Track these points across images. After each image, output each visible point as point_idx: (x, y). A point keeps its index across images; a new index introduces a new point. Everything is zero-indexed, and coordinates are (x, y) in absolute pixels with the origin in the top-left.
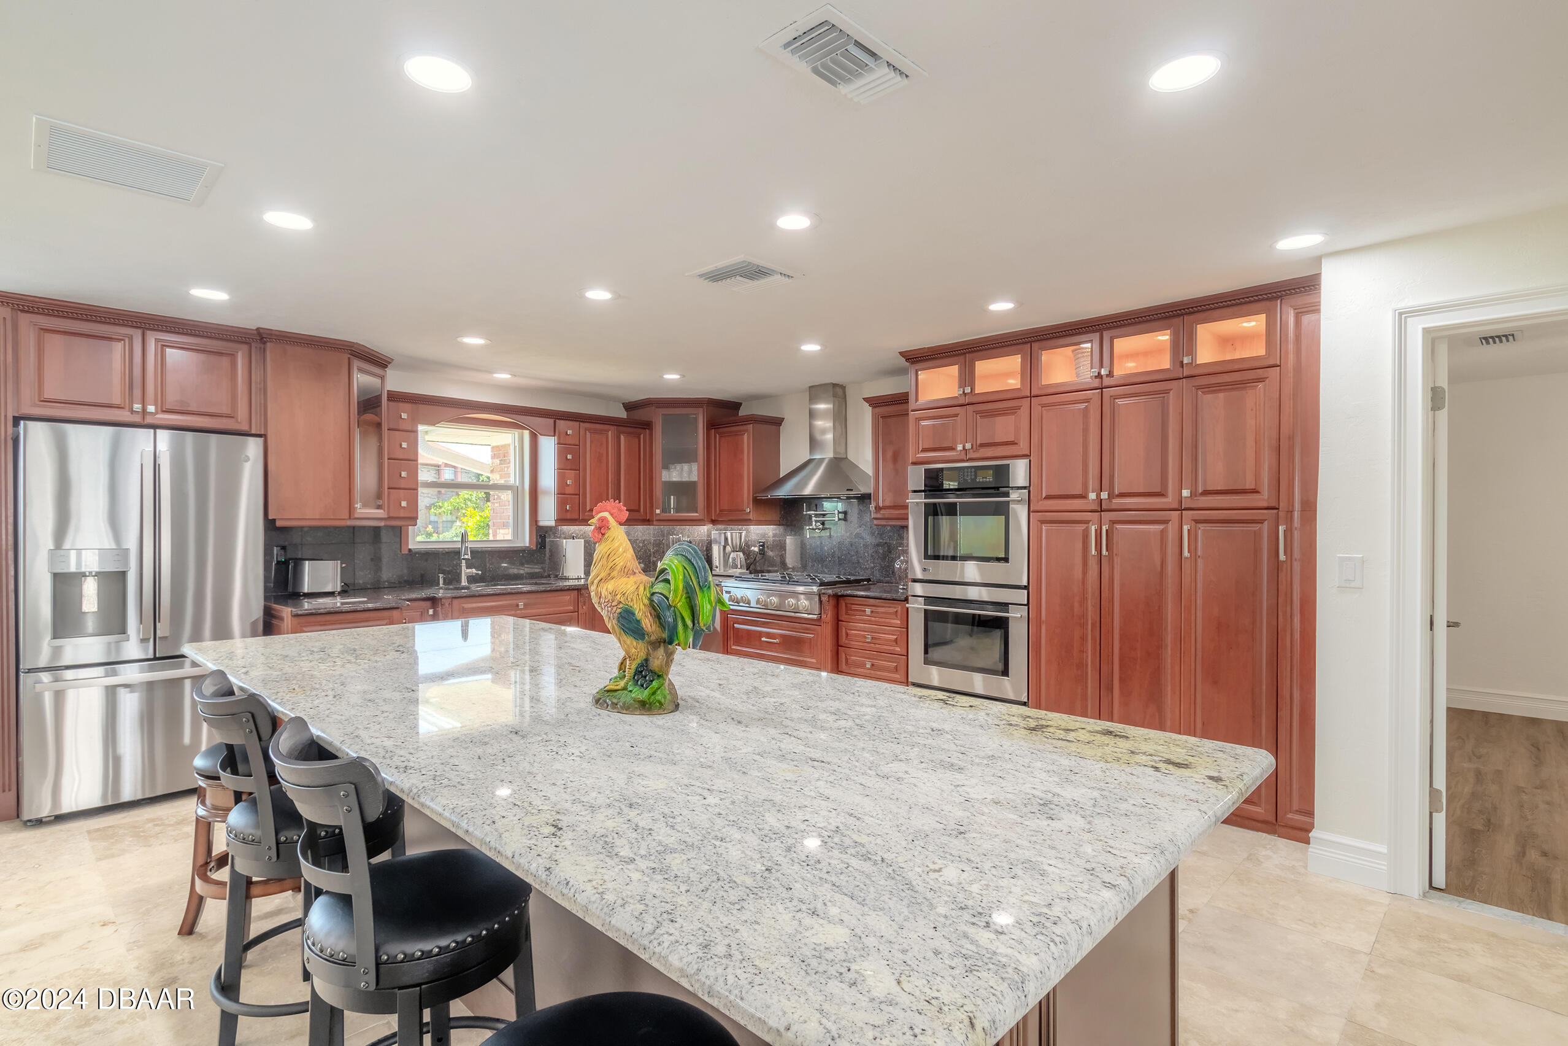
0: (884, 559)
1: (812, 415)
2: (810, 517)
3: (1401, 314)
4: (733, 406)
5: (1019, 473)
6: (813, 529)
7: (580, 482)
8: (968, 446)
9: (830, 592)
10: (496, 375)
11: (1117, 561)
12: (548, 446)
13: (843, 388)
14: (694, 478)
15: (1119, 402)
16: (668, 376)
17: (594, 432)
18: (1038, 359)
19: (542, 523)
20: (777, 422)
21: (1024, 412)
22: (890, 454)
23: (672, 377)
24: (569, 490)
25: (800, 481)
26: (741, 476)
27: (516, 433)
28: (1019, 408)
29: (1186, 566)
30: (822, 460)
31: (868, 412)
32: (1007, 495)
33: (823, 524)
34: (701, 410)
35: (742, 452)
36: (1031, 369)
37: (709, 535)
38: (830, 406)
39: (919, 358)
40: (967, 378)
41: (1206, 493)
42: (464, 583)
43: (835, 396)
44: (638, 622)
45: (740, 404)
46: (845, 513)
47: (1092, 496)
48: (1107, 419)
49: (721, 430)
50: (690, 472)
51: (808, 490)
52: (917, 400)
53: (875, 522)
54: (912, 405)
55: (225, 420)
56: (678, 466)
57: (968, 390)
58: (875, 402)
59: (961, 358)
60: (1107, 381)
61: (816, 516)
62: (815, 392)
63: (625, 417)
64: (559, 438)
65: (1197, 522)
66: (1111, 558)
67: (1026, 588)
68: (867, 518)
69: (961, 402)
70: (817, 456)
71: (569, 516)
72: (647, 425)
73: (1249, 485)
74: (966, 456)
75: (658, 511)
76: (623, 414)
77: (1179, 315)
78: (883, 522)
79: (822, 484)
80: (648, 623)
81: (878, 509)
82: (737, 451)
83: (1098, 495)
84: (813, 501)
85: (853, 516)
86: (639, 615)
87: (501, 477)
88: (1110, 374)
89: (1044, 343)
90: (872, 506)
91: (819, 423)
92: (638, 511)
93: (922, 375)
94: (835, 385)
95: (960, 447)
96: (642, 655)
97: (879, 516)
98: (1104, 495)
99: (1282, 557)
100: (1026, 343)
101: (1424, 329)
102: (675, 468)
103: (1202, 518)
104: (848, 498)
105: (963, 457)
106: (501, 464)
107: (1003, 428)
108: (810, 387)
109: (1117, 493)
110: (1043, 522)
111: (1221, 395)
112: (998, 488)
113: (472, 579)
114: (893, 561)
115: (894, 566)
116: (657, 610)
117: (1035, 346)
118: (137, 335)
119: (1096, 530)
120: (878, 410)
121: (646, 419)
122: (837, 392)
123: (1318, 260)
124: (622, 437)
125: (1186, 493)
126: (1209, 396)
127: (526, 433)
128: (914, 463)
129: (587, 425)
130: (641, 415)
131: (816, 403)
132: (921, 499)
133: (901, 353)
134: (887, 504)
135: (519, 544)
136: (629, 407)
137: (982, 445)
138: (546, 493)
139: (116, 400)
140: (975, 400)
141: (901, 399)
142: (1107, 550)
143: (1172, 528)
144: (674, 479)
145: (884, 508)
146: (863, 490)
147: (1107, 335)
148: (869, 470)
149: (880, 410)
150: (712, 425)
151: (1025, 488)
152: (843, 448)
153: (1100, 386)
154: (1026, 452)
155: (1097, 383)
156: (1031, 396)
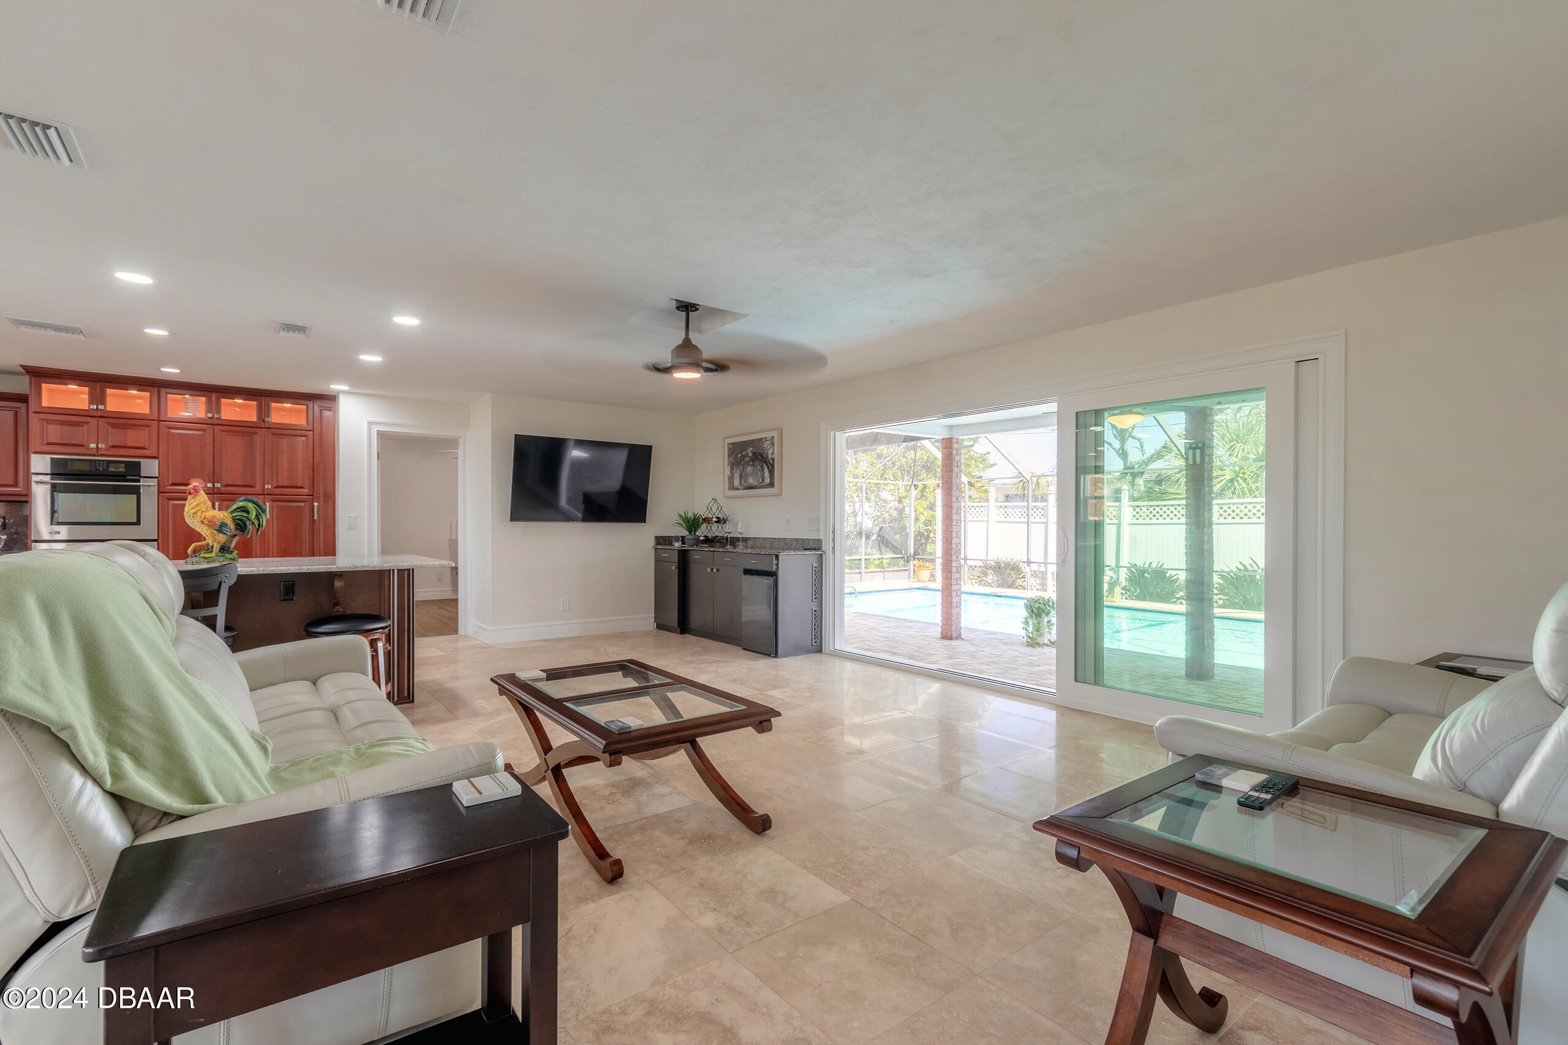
3: (369, 423)
5: (150, 467)
8: (101, 446)
15: (225, 434)
18: (163, 398)
21: (154, 428)
28: (149, 426)
32: (139, 481)
36: (158, 404)
40: (99, 398)
41: (278, 487)
48: (217, 442)
52: (39, 403)
54: (33, 406)
57: (101, 407)
59: (91, 383)
60: (216, 421)
65: (275, 502)
67: (157, 540)
69: (92, 414)
73: (301, 484)
74: (98, 453)
77: (259, 395)
88: (219, 417)
89: (167, 389)
93: (45, 386)
95: (92, 447)
98: (218, 485)
99: (315, 518)
100: (152, 385)
101: (378, 431)
103: (276, 499)
105: (96, 453)
107: (132, 437)
109: (225, 483)
110: (168, 499)
111: (285, 440)
112: (125, 476)
117: (161, 389)
123: (339, 392)
125: (268, 486)
126: (280, 439)
132: (47, 480)
133: (21, 367)
137: (113, 447)
140: (106, 414)
141: (23, 399)
147: (213, 394)
151: (155, 478)
153: (214, 423)
154: (155, 454)
155: (210, 421)
156: (156, 422)
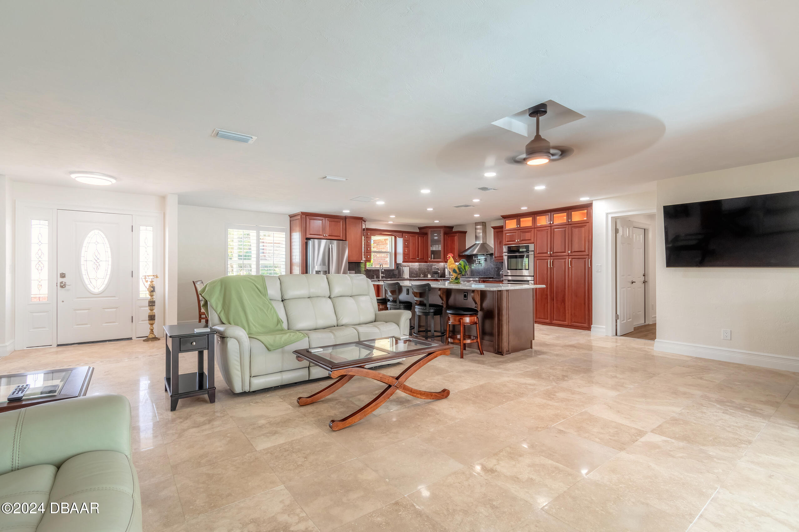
0: (497, 272)
1: (476, 229)
2: (475, 260)
3: (607, 214)
4: (451, 228)
5: (532, 247)
6: (476, 264)
7: (409, 251)
8: (519, 240)
9: (482, 280)
10: (389, 222)
11: (555, 268)
12: (400, 241)
13: (485, 223)
14: (440, 249)
15: (555, 230)
16: (435, 222)
17: (412, 236)
18: (536, 218)
19: (398, 262)
20: (465, 233)
21: (533, 231)
22: (498, 242)
23: (437, 221)
24: (406, 253)
25: (473, 250)
26: (454, 248)
27: (390, 237)
28: (531, 231)
29: (570, 269)
30: (479, 244)
31: (492, 230)
33: (479, 262)
34: (442, 229)
35: (455, 242)
36: (534, 221)
37: (444, 266)
38: (481, 227)
39: (505, 217)
40: (519, 223)
41: (574, 252)
42: (381, 278)
43: (483, 225)
44: (456, 271)
45: (453, 227)
46: (486, 259)
47: (549, 253)
48: (552, 233)
49: (448, 235)
50: (439, 247)
51: (475, 252)
52: (505, 228)
53: (495, 261)
54: (504, 229)
55: (338, 237)
56: (435, 246)
57: (519, 226)
58: (494, 228)
59: (517, 218)
60: (552, 225)
61: (477, 260)
62: (477, 224)
63: (419, 232)
64: (404, 238)
65: (572, 259)
66: (553, 268)
67: (533, 276)
68: (492, 260)
69: (517, 229)
70: (478, 242)
71: (406, 260)
72: (426, 234)
73: (584, 250)
74: (518, 243)
75: (429, 259)
76: (418, 231)
77: (568, 210)
78: (497, 261)
79: (479, 251)
80: (457, 271)
81: (495, 257)
82: (453, 241)
83: (550, 253)
84: (476, 255)
85: (488, 259)
86: (456, 270)
87: (377, 249)
88: (553, 223)
89: (537, 215)
90: (494, 257)
91: (478, 231)
92: (424, 259)
93: (507, 221)
94: (483, 222)
95: (517, 241)
96: (456, 276)
97: (495, 259)
98: (551, 253)
100: (533, 215)
101: (611, 217)
102: (434, 246)
103: (573, 258)
104: (487, 254)
105: (517, 243)
106: (377, 245)
107: (528, 236)
108: (475, 223)
109: (555, 252)
110: (537, 260)
111: (577, 229)
113: (382, 277)
114: (500, 272)
115: (500, 273)
116: (459, 269)
117: (535, 215)
118: (324, 218)
119: (550, 261)
120: (495, 230)
121: (425, 232)
122: (484, 224)
123: (592, 201)
124: (419, 238)
125: (569, 252)
126: (575, 229)
127: (393, 237)
128: (505, 245)
129: (411, 234)
130: (423, 231)
131: (478, 226)
132: (506, 254)
133: (501, 216)
134: (498, 256)
135: (391, 268)
136: (420, 228)
137: (522, 240)
138: (400, 254)
139: (321, 234)
140: (520, 229)
141: (501, 227)
142: (552, 266)
143: (567, 260)
144: (434, 250)
145: (497, 257)
146: (491, 252)
147: (552, 213)
148: (493, 246)
149: (496, 230)
150: (445, 234)
151: (533, 251)
152: (485, 240)
153: (551, 226)
154: (533, 242)
155: (550, 225)
156: (534, 228)
